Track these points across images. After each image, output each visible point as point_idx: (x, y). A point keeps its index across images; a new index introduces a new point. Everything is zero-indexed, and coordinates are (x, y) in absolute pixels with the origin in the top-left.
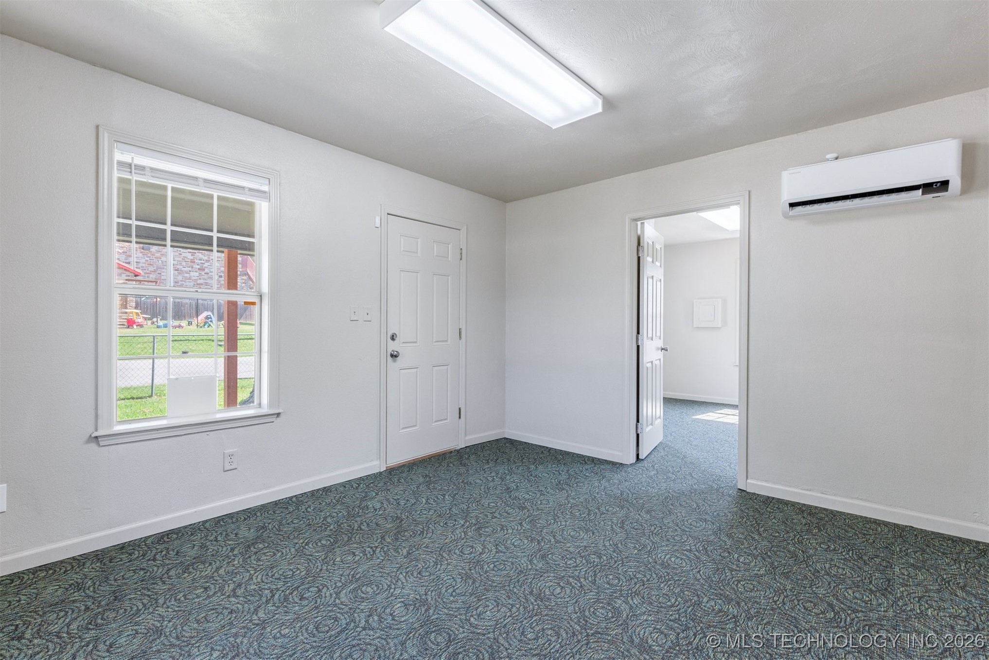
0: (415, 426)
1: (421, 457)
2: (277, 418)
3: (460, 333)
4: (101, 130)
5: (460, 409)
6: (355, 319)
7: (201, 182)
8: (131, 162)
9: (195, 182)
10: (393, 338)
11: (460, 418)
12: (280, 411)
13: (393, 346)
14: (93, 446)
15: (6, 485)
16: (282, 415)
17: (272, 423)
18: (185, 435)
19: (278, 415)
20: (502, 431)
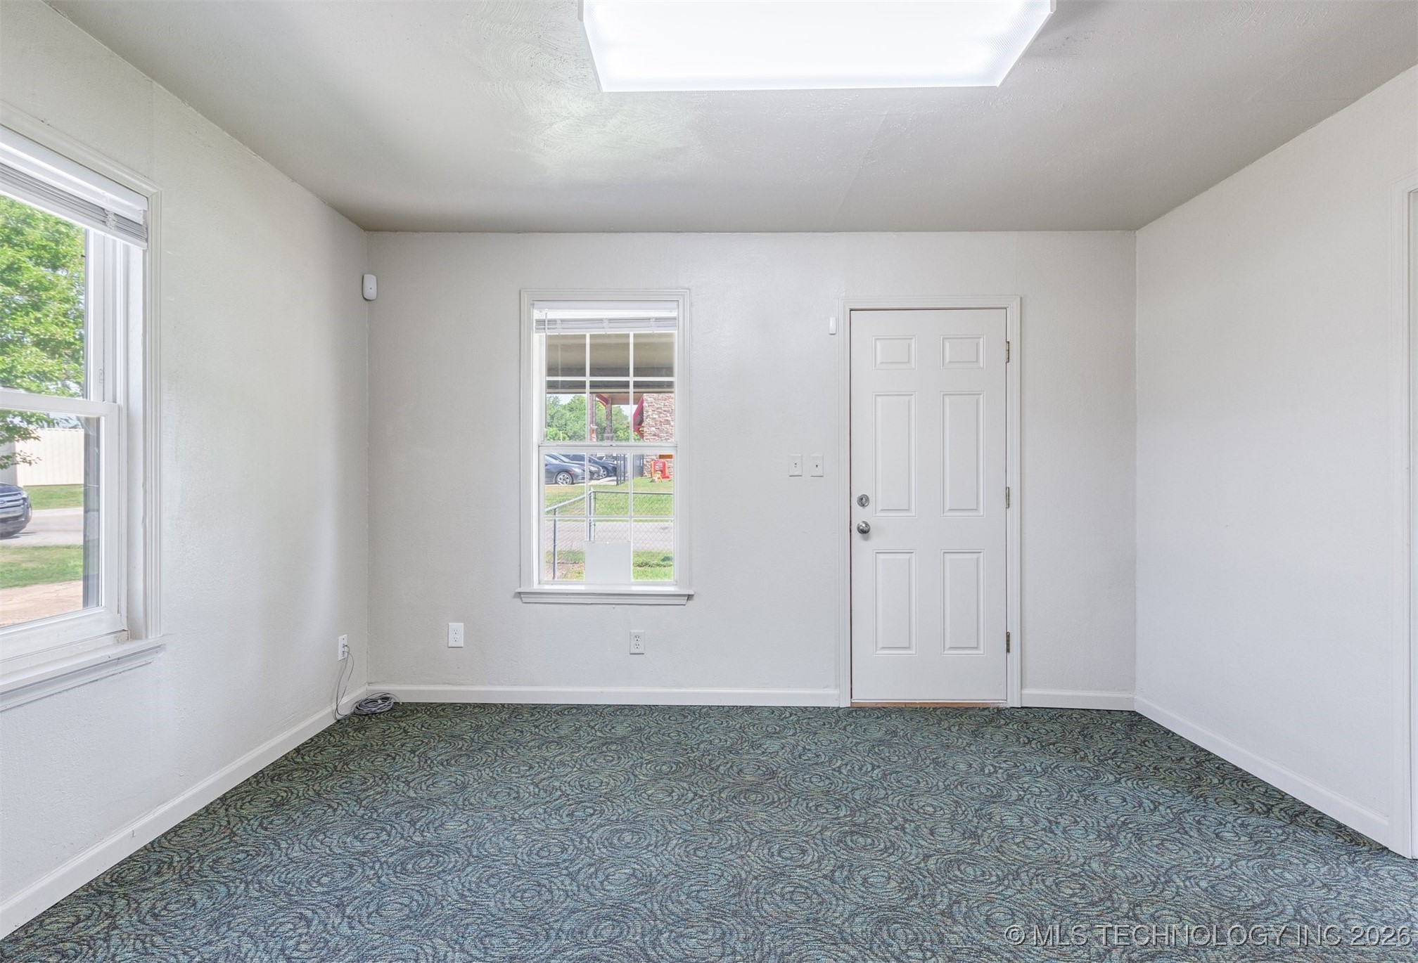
0: (908, 648)
1: (919, 703)
2: (689, 601)
3: (1008, 496)
4: (522, 293)
5: (1008, 636)
6: (796, 473)
7: (606, 324)
8: (544, 318)
9: (600, 325)
10: (863, 501)
11: (1008, 650)
12: (691, 593)
13: (861, 517)
14: (518, 601)
15: (462, 624)
16: (695, 598)
17: (683, 607)
18: (592, 604)
19: (690, 597)
20: (1131, 696)
